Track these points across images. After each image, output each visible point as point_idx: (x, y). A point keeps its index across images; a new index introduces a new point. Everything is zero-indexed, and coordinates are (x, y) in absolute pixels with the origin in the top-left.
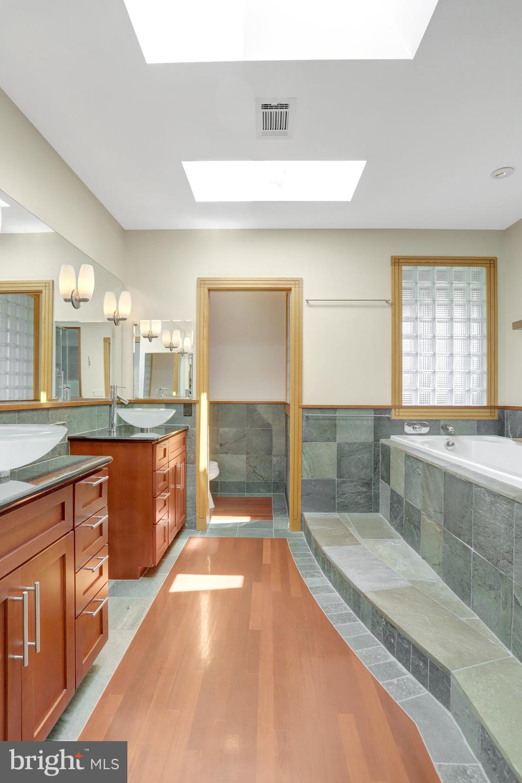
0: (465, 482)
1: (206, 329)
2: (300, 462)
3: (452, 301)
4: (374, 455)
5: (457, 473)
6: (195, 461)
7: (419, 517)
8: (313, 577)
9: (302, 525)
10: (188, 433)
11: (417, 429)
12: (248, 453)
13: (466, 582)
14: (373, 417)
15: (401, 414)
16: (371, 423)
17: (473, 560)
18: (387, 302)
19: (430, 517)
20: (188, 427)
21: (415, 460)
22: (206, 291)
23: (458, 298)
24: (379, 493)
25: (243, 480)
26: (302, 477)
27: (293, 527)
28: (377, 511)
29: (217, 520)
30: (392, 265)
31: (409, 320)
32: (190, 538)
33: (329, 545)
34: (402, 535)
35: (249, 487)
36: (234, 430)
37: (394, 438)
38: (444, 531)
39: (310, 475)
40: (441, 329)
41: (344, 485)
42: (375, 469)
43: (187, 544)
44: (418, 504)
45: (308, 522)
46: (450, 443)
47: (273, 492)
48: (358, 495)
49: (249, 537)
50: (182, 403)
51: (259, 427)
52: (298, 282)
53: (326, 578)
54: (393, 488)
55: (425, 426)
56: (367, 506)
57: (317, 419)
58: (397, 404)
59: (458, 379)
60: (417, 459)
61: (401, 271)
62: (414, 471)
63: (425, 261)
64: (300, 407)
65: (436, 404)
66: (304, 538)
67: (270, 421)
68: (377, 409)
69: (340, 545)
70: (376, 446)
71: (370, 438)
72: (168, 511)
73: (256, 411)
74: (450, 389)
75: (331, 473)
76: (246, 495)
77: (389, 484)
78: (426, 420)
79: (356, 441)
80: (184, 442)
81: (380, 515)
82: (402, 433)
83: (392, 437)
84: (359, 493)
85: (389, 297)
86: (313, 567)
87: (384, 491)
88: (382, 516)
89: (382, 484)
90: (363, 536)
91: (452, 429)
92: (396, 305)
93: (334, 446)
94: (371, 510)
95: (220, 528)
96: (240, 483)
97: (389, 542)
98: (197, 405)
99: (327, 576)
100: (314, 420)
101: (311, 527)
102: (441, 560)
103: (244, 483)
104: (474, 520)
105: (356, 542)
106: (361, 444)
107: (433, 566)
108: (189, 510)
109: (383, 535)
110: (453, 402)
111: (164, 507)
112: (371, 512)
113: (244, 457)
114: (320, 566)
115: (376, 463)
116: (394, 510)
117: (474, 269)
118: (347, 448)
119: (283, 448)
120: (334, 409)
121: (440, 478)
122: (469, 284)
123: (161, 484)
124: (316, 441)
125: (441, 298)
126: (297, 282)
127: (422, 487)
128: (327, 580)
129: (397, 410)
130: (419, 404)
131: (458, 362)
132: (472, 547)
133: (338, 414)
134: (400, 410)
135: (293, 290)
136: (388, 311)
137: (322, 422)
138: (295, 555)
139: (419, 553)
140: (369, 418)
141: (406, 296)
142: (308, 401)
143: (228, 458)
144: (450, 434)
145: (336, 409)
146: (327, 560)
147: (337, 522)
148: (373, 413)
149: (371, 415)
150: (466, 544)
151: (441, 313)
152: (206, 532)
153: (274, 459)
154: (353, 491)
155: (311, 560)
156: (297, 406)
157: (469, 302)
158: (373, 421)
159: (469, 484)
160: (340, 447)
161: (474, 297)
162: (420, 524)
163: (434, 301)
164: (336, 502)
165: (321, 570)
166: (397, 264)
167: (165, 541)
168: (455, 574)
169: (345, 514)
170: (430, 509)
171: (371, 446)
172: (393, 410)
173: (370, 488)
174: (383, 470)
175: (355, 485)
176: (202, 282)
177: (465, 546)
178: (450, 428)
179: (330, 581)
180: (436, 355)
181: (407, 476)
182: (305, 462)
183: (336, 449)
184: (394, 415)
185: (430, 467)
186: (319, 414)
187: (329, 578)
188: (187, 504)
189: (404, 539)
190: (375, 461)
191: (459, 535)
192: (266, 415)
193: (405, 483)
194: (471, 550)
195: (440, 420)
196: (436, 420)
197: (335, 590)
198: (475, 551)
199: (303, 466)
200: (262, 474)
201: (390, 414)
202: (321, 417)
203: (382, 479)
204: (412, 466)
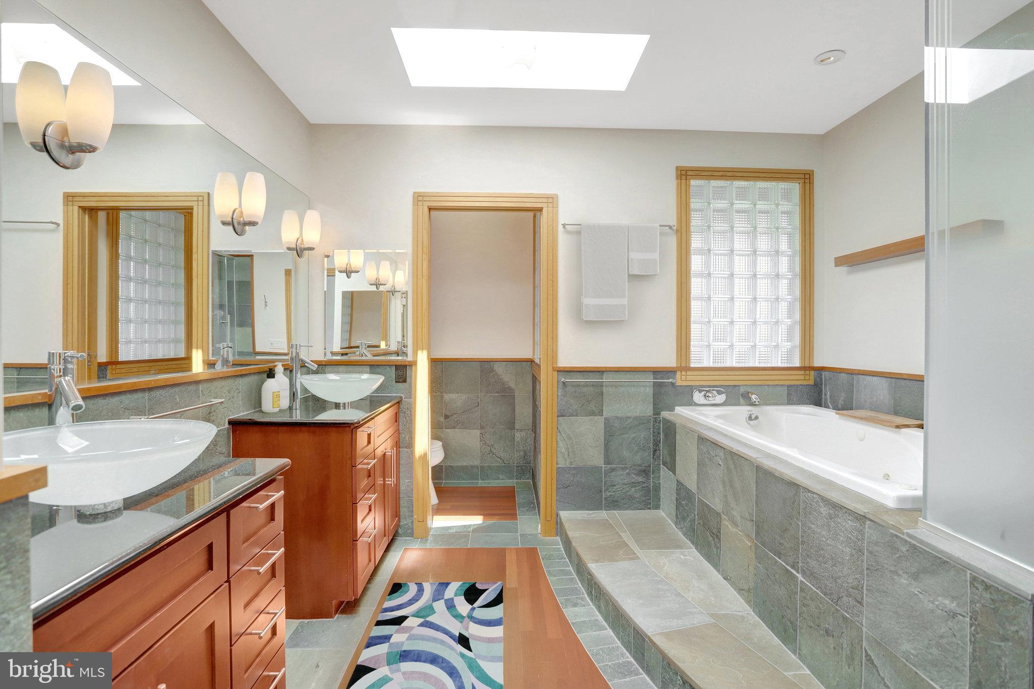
0: (788, 483)
1: (425, 264)
2: (554, 444)
3: (755, 228)
4: (654, 432)
5: (776, 470)
6: (410, 445)
7: (719, 523)
8: (576, 607)
9: (559, 528)
10: (402, 406)
11: (710, 399)
12: (482, 428)
13: (789, 620)
14: (652, 383)
15: (689, 378)
16: (650, 391)
17: (800, 591)
18: (670, 227)
19: (735, 524)
20: (401, 397)
21: (713, 445)
22: (426, 210)
23: (762, 223)
24: (659, 483)
25: (477, 462)
26: (557, 464)
27: (546, 532)
28: (657, 507)
29: (440, 522)
30: (677, 179)
31: (700, 252)
32: (406, 550)
33: (597, 561)
34: (693, 543)
35: (484, 471)
36: (464, 397)
37: (680, 410)
38: (757, 547)
39: (568, 461)
40: (741, 265)
41: (613, 473)
42: (655, 451)
43: (401, 559)
44: (717, 504)
45: (567, 525)
46: (753, 417)
47: (517, 479)
48: (632, 487)
49: (487, 546)
50: (393, 365)
51: (497, 392)
52: (552, 200)
53: (594, 607)
54: (681, 480)
55: (719, 393)
56: (643, 501)
57: (578, 386)
58: (683, 365)
59: (762, 330)
60: (715, 444)
61: (689, 185)
62: (710, 460)
63: (721, 174)
64: (554, 369)
65: (735, 365)
66: (561, 546)
67: (512, 385)
68: (656, 372)
69: (613, 559)
70: (655, 421)
71: (649, 411)
72: (375, 518)
73: (492, 370)
74: (752, 344)
75: (596, 458)
76: (481, 483)
77: (674, 473)
78: (721, 386)
79: (629, 415)
80: (396, 418)
81: (661, 513)
82: (691, 403)
83: (677, 408)
84: (633, 484)
85: (673, 221)
86: (575, 591)
87: (666, 481)
88: (664, 514)
89: (664, 471)
90: (642, 546)
91: (756, 399)
92: (682, 231)
93: (600, 421)
94: (649, 506)
95: (446, 534)
96: (472, 467)
97: (677, 554)
98: (413, 368)
99: (594, 604)
100: (573, 386)
101: (571, 534)
102: (752, 585)
103: (477, 467)
104: (802, 536)
105: (633, 557)
106: (636, 418)
107: (740, 590)
108: (403, 511)
109: (669, 544)
110: (757, 361)
111: (368, 513)
112: (649, 508)
113: (478, 432)
114: (585, 590)
115: (656, 443)
116: (681, 508)
117: (782, 185)
118: (617, 424)
119: (529, 421)
120: (601, 372)
121: (750, 475)
122: (777, 205)
123: (364, 483)
124: (577, 415)
125: (740, 225)
126: (550, 200)
127: (723, 482)
128: (596, 610)
129: (684, 373)
130: (712, 365)
131: (763, 308)
132: (798, 573)
133: (607, 379)
134: (689, 373)
135: (545, 210)
136: (673, 241)
137: (585, 389)
138: (550, 573)
139: (718, 571)
140: (647, 384)
141: (696, 221)
142: (564, 361)
143: (456, 435)
144: (753, 404)
145: (603, 372)
146: (595, 583)
147: (606, 525)
148: (652, 376)
149: (650, 379)
150: (788, 568)
151: (740, 243)
152: (427, 540)
153: (518, 436)
154: (625, 481)
155: (572, 580)
156: (550, 369)
157: (778, 228)
158: (652, 388)
159: (794, 485)
160: (608, 423)
161: (784, 222)
162: (720, 533)
163: (732, 228)
164: (604, 496)
165: (586, 595)
166: (684, 177)
167: (370, 561)
168: (773, 606)
169: (615, 512)
170: (735, 513)
171: (649, 421)
172: (678, 373)
173: (648, 477)
174: (665, 452)
175: (628, 474)
176: (420, 198)
177: (787, 570)
178: (753, 397)
179: (600, 611)
180: (735, 299)
181: (701, 464)
182: (561, 444)
183: (602, 426)
184: (680, 380)
185: (734, 458)
186: (580, 380)
187: (599, 608)
188: (401, 502)
189: (696, 548)
190: (654, 440)
191: (779, 555)
192: (507, 377)
193: (698, 474)
194: (797, 577)
195: (739, 386)
196: (735, 386)
197: (607, 626)
198: (803, 579)
199: (559, 449)
200: (502, 455)
201: (674, 378)
202: (583, 383)
203: (664, 465)
204: (709, 454)
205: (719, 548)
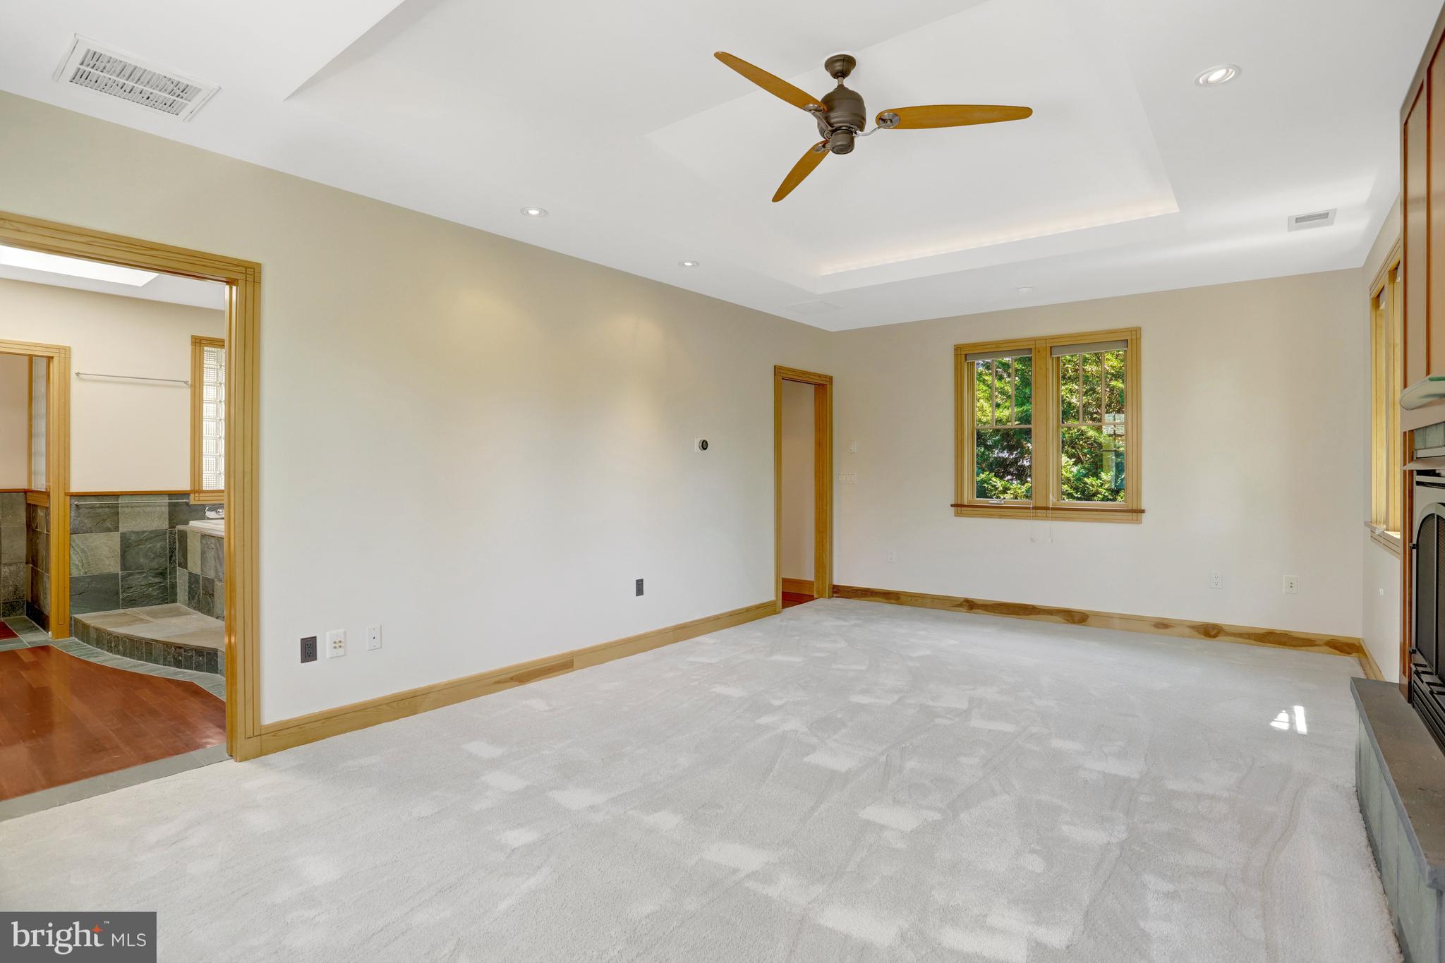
2: (67, 558)
4: (169, 542)
7: (213, 586)
9: (78, 628)
11: (219, 513)
14: (167, 504)
15: (201, 498)
16: (166, 510)
18: (186, 382)
21: (208, 538)
24: (175, 580)
26: (69, 574)
27: (58, 635)
28: (174, 601)
30: (192, 345)
31: (211, 402)
34: (198, 610)
37: (193, 523)
39: (82, 571)
41: (130, 578)
42: (171, 557)
44: (211, 574)
45: (85, 621)
48: (150, 587)
52: (65, 351)
54: (190, 570)
56: (161, 597)
57: (91, 507)
58: (197, 488)
61: (202, 349)
62: (208, 548)
64: (65, 494)
68: (171, 494)
70: (170, 532)
71: (165, 525)
75: (112, 567)
77: (186, 568)
79: (145, 529)
81: (178, 604)
82: (203, 517)
83: (191, 522)
84: (151, 585)
85: (188, 378)
87: (182, 579)
88: (180, 602)
89: (180, 571)
90: (156, 617)
92: (195, 386)
93: (116, 537)
94: (166, 601)
100: (87, 508)
101: (90, 624)
105: (149, 622)
106: (152, 531)
112: (167, 603)
115: (172, 551)
116: (191, 592)
118: (133, 537)
120: (116, 495)
124: (91, 532)
126: (63, 351)
127: (215, 558)
129: (197, 495)
133: (121, 501)
134: (201, 495)
135: (57, 359)
136: (187, 393)
137: (100, 510)
139: (213, 617)
140: (163, 504)
142: (77, 486)
145: (119, 495)
147: (123, 615)
148: (167, 498)
149: (166, 500)
153: (6, 571)
154: (143, 583)
156: (61, 493)
158: (167, 508)
160: (123, 537)
162: (214, 591)
164: (120, 597)
166: (198, 344)
169: (133, 608)
170: (220, 574)
171: (165, 533)
172: (192, 495)
173: (165, 578)
174: (179, 556)
175: (145, 577)
181: (202, 554)
182: (74, 557)
183: (118, 539)
184: (193, 500)
186: (96, 502)
189: (201, 612)
190: (170, 548)
193: (201, 561)
199: (72, 562)
201: (188, 499)
202: (98, 505)
203: (179, 566)
204: (207, 544)
205: (213, 602)
